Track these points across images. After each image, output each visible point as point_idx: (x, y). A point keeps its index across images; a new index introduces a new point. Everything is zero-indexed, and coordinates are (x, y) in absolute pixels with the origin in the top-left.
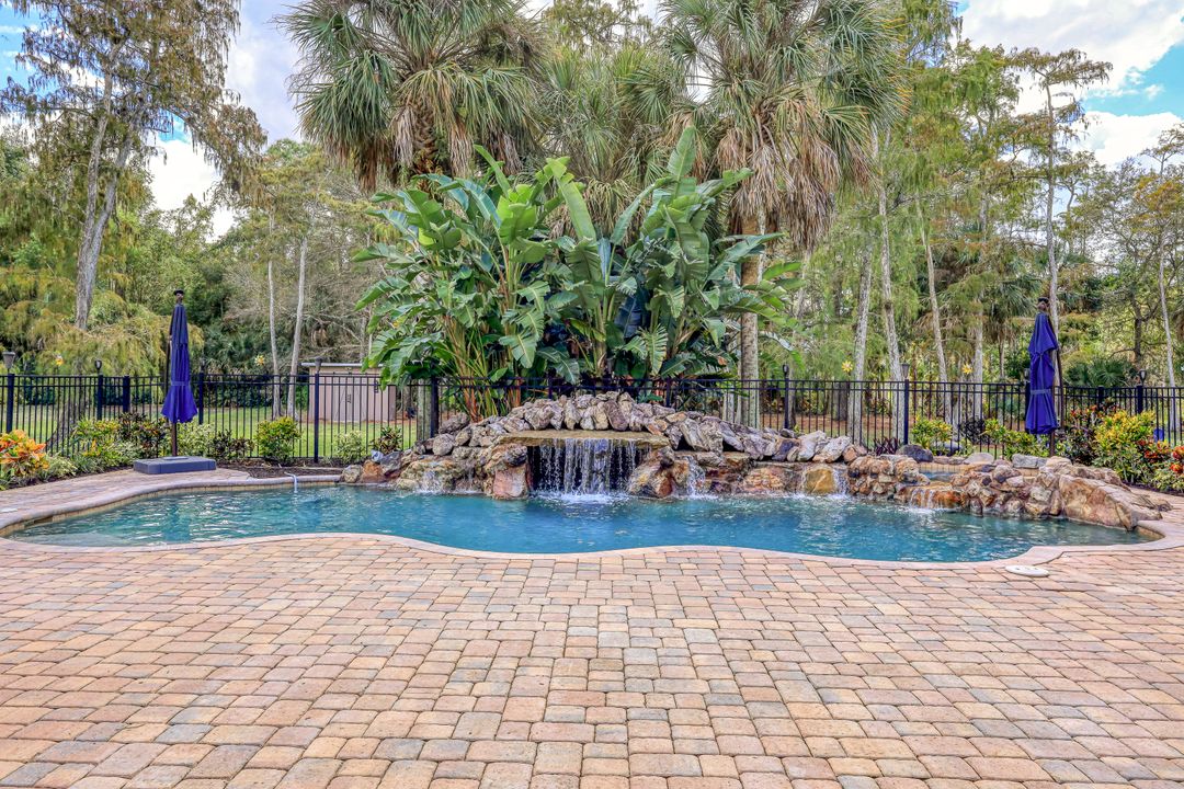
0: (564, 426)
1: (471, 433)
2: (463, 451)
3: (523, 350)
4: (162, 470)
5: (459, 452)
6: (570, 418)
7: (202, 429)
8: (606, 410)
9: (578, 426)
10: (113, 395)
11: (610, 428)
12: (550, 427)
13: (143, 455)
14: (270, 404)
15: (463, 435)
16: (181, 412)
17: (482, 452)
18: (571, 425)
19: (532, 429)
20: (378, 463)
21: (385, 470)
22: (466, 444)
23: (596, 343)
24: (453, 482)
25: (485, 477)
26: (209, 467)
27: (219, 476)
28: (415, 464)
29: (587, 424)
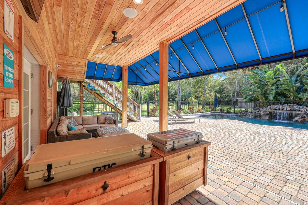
0: (279, 109)
1: (260, 110)
2: (258, 112)
3: (271, 97)
4: (214, 112)
5: (257, 113)
6: (281, 108)
7: (218, 108)
8: (290, 107)
9: (283, 110)
10: (208, 104)
11: (291, 110)
12: (276, 109)
13: (212, 111)
14: (231, 105)
15: (258, 110)
16: (216, 106)
17: (261, 113)
18: (281, 109)
19: (272, 110)
20: (243, 113)
21: (244, 114)
22: (259, 111)
23: (291, 95)
24: (256, 117)
25: (261, 116)
26: (220, 112)
27: (221, 113)
28: (249, 114)
29: (285, 109)
